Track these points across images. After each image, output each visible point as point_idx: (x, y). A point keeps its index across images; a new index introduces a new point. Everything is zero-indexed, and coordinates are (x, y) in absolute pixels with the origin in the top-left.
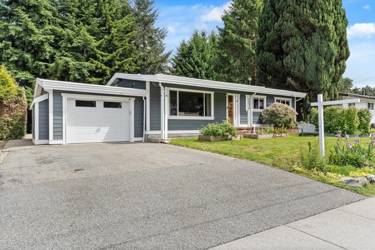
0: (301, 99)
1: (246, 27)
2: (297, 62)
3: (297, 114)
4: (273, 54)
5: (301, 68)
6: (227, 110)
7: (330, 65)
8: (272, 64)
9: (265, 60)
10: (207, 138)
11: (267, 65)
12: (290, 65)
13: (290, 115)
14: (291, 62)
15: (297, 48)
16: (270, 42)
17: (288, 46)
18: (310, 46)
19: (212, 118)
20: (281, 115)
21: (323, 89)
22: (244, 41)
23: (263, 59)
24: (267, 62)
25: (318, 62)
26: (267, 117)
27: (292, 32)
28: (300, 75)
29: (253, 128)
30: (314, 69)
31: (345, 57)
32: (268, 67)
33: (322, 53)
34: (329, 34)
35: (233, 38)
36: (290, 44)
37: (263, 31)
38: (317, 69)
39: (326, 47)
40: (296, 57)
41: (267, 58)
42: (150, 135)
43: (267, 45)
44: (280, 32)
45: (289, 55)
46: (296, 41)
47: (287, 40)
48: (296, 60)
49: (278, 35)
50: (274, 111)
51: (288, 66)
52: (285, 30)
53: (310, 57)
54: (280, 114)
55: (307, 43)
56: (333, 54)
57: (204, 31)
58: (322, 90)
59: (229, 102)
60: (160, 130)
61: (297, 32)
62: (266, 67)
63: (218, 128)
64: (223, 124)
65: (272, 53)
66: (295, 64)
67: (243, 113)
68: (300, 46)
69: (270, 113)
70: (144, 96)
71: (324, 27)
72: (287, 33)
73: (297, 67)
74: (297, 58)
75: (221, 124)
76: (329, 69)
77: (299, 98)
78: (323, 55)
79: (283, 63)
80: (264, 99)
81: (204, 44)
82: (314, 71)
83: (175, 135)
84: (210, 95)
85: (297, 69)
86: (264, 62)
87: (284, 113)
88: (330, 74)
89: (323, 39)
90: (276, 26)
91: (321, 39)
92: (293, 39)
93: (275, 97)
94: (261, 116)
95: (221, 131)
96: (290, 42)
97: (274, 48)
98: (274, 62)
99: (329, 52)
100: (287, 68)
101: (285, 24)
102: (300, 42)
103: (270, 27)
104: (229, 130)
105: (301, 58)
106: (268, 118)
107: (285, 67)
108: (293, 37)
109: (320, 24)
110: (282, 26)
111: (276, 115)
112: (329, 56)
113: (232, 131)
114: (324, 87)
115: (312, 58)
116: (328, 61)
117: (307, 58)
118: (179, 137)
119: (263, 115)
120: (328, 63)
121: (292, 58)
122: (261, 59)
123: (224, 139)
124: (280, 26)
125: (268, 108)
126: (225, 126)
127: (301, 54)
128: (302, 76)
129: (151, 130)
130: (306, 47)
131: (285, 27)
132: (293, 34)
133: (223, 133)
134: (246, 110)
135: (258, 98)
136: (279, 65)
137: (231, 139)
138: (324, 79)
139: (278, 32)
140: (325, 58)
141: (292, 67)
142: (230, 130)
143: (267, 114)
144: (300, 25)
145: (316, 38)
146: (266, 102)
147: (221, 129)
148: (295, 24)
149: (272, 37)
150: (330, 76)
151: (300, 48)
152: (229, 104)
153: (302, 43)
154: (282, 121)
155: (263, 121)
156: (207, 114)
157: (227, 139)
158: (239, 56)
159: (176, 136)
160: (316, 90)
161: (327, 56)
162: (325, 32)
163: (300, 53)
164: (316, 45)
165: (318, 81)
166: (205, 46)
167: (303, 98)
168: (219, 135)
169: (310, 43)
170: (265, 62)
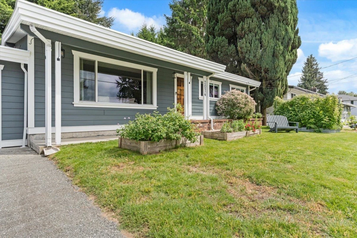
0: (255, 88)
1: (195, 15)
2: (252, 46)
3: (256, 104)
4: (225, 39)
5: (257, 53)
6: (176, 96)
7: (287, 52)
8: (225, 50)
9: (217, 45)
10: (134, 145)
11: (219, 51)
12: (244, 50)
13: (250, 105)
14: (246, 46)
15: (253, 31)
16: (222, 24)
17: (243, 29)
18: (267, 29)
19: (154, 106)
20: (241, 105)
21: (279, 77)
22: (192, 29)
23: (214, 44)
24: (218, 47)
25: (275, 47)
26: (223, 107)
27: (249, 12)
28: (255, 62)
29: (210, 121)
30: (270, 54)
31: (297, 46)
32: (219, 53)
33: (280, 38)
34: (288, 17)
35: (181, 26)
36: (245, 26)
37: (213, 14)
38: (274, 55)
39: (284, 31)
40: (251, 41)
41: (218, 43)
42: (35, 136)
43: (219, 29)
44: (235, 12)
45: (244, 39)
46: (252, 23)
47: (242, 22)
48: (252, 45)
49: (232, 17)
50: (232, 99)
51: (243, 51)
52: (240, 10)
53: (267, 41)
54: (239, 103)
55: (264, 25)
56: (291, 39)
57: (153, 27)
58: (277, 79)
59: (178, 85)
60: (44, 126)
61: (253, 13)
62: (217, 54)
63: (158, 125)
64: (169, 116)
65: (224, 37)
66: (250, 49)
67: (196, 101)
68: (257, 29)
69: (227, 102)
70: (23, 62)
71: (283, 8)
72: (243, 13)
73: (252, 52)
74: (253, 42)
75: (165, 115)
76: (286, 55)
77: (254, 87)
78: (280, 40)
79: (236, 49)
80: (218, 85)
81: (153, 38)
82: (271, 57)
83: (90, 133)
84: (151, 73)
85: (252, 54)
86: (215, 47)
87: (244, 102)
88: (286, 62)
89: (280, 22)
90: (230, 5)
91: (278, 22)
92: (249, 20)
93: (230, 85)
94: (216, 105)
95: (165, 130)
96: (246, 24)
97: (227, 32)
98: (227, 47)
99: (287, 36)
100: (242, 53)
101: (240, 3)
102: (256, 25)
103: (222, 8)
104: (180, 127)
105: (257, 42)
106: (225, 108)
107: (239, 52)
108: (248, 18)
109: (280, 4)
110: (237, 5)
111: (234, 105)
112: (287, 42)
113: (185, 130)
114: (280, 76)
115: (270, 42)
116: (285, 47)
117: (264, 42)
118: (98, 136)
119: (219, 104)
120: (284, 49)
121: (246, 42)
122: (212, 45)
123: (170, 147)
124: (235, 5)
125: (224, 96)
126: (172, 120)
127: (258, 37)
128: (257, 62)
129: (36, 126)
130: (263, 30)
131: (240, 6)
132: (249, 14)
133: (167, 134)
134: (199, 98)
135: (213, 84)
136: (233, 50)
137: (184, 146)
138: (281, 67)
139: (232, 12)
140: (282, 43)
141: (247, 52)
142: (183, 128)
143: (223, 103)
144: (257, 4)
145: (273, 21)
146: (222, 90)
147: (164, 125)
148: (251, 4)
149: (226, 18)
150: (285, 64)
151: (256, 31)
152: (178, 89)
153: (258, 26)
154: (242, 112)
155: (218, 112)
156: (147, 101)
157: (176, 145)
158: (187, 47)
159: (93, 135)
160: (271, 79)
161: (284, 41)
162: (284, 13)
163: (256, 36)
164: (273, 28)
165: (275, 69)
166: (154, 40)
167: (257, 88)
168: (160, 138)
169: (267, 25)
170: (217, 48)
